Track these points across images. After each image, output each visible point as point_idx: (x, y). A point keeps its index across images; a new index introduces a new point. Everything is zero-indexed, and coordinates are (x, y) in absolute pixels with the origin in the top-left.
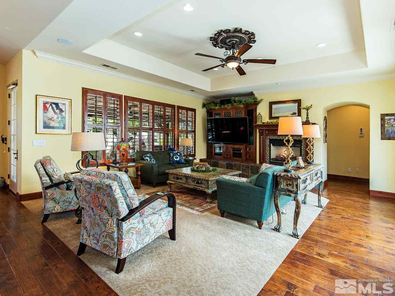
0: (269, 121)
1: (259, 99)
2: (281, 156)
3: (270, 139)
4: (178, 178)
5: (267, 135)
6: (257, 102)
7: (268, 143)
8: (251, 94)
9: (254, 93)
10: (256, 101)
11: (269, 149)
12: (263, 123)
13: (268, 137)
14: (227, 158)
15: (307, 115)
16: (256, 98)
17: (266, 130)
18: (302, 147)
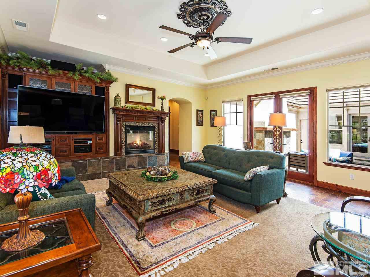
1: (114, 76)
2: (135, 144)
3: (126, 126)
4: (162, 202)
5: (123, 121)
7: (124, 131)
11: (125, 136)
12: (122, 107)
13: (125, 124)
15: (162, 105)
18: (156, 132)
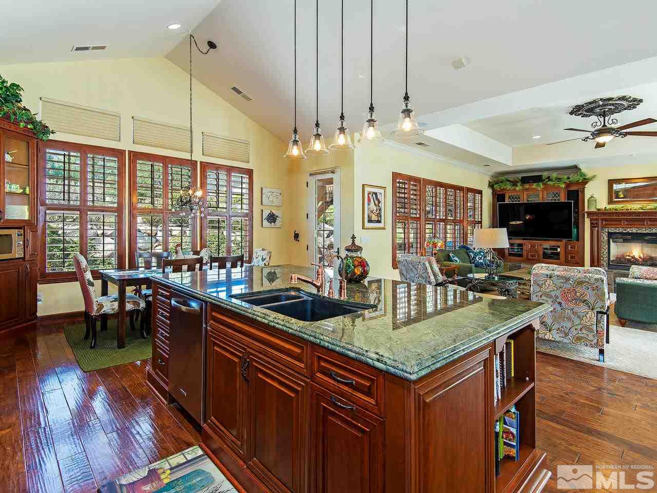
0: (608, 207)
1: (589, 175)
2: (629, 257)
3: (609, 233)
5: (603, 227)
6: (587, 179)
7: (606, 238)
8: (575, 168)
9: (581, 166)
10: (585, 179)
11: (607, 246)
12: (599, 210)
13: (606, 230)
14: (533, 260)
16: (583, 175)
17: (603, 220)
